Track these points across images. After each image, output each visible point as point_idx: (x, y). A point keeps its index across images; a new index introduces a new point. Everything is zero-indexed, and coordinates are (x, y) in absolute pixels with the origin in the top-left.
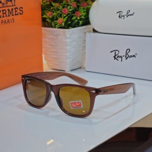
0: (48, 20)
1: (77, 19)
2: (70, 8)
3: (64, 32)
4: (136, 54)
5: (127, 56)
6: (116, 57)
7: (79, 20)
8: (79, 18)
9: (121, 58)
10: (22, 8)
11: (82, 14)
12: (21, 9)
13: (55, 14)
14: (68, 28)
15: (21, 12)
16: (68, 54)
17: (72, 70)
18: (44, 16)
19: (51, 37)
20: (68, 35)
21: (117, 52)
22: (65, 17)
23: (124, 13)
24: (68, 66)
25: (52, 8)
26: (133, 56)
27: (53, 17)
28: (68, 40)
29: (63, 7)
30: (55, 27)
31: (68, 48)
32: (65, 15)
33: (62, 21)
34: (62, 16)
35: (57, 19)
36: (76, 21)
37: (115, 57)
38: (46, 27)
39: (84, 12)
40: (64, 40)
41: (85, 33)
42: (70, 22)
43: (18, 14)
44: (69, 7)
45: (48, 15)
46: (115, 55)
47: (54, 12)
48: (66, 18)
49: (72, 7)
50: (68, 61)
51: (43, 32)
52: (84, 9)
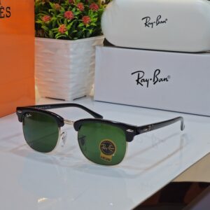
0: (43, 27)
1: (85, 26)
2: (76, 11)
3: (66, 44)
4: (169, 77)
5: (156, 80)
6: (140, 81)
7: (88, 28)
8: (88, 25)
9: (146, 83)
10: (9, 8)
11: (92, 20)
12: (8, 10)
13: (54, 18)
14: (72, 39)
15: (8, 14)
16: (71, 76)
17: (75, 99)
18: (39, 22)
19: (46, 51)
20: (71, 50)
21: (141, 74)
22: (68, 23)
23: (153, 20)
24: (70, 93)
25: (50, 10)
26: (164, 80)
27: (51, 23)
28: (71, 56)
29: (66, 10)
30: (54, 38)
31: (71, 67)
32: (69, 21)
33: (64, 28)
34: (65, 22)
35: (57, 26)
36: (84, 29)
37: (137, 81)
38: (40, 37)
39: (95, 17)
40: (66, 56)
41: (94, 47)
42: (76, 31)
43: (3, 17)
44: (74, 9)
45: (44, 20)
46: (139, 78)
47: (52, 16)
48: (71, 24)
49: (78, 9)
50: (71, 86)
51: (36, 44)
52: (94, 12)
